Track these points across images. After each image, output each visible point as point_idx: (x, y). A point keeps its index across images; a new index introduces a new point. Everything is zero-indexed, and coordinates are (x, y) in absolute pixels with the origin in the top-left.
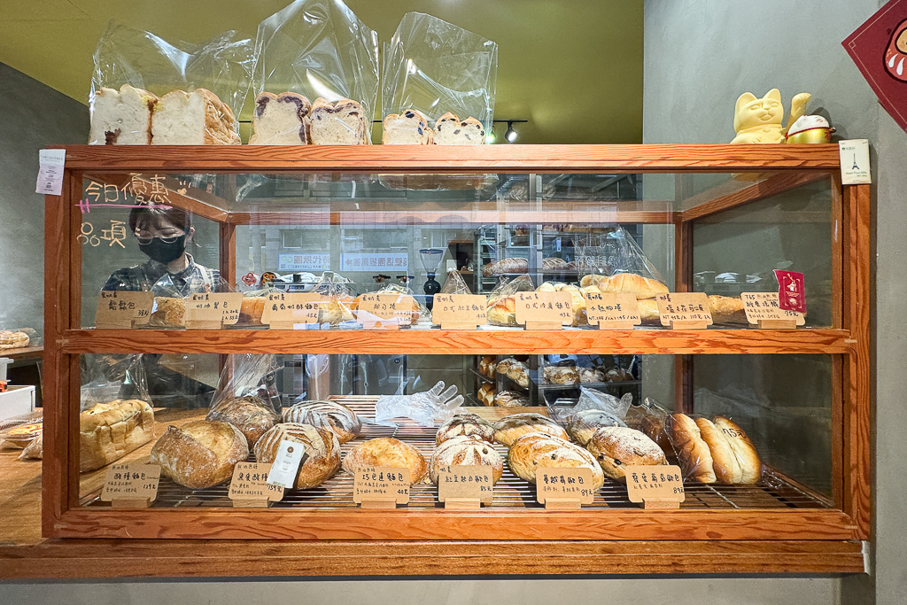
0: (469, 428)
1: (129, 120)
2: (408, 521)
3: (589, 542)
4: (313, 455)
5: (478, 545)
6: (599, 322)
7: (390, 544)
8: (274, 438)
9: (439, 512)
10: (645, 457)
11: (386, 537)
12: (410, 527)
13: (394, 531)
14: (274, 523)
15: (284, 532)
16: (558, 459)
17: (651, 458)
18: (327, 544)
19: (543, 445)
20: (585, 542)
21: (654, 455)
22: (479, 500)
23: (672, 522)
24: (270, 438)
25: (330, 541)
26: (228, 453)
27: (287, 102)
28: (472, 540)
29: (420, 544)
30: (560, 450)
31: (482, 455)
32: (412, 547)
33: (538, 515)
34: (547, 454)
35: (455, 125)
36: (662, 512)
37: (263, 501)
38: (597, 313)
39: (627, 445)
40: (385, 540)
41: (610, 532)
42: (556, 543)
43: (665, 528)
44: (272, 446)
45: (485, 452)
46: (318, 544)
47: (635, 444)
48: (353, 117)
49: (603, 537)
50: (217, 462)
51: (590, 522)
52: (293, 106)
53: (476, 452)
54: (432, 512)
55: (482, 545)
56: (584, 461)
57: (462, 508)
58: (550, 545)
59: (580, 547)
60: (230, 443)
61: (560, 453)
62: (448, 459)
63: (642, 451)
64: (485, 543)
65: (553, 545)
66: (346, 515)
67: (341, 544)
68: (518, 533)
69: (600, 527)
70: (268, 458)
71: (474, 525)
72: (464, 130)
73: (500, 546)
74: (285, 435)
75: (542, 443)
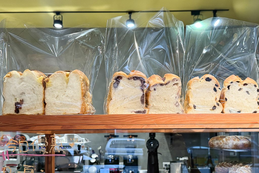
1: (29, 94)
27: (134, 80)
35: (239, 85)
48: (175, 86)
52: (138, 82)
72: (245, 88)
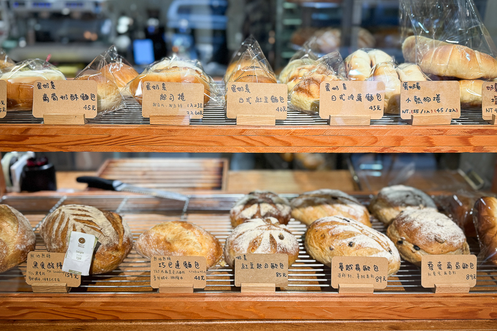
0: (265, 208)
2: (205, 305)
3: (378, 321)
4: (104, 243)
5: (273, 324)
6: (412, 116)
7: (189, 323)
8: (60, 224)
9: (236, 296)
10: (445, 244)
11: (184, 317)
12: (208, 309)
13: (192, 313)
14: (76, 307)
15: (88, 314)
16: (355, 246)
17: (451, 244)
18: (129, 324)
19: (341, 231)
20: (374, 321)
21: (455, 241)
22: (274, 285)
23: (459, 305)
24: (56, 225)
25: (131, 321)
26: (16, 240)
28: (267, 320)
29: (218, 323)
30: (357, 237)
31: (278, 241)
32: (210, 326)
33: (332, 300)
34: (344, 241)
36: (451, 297)
37: (62, 287)
38: (412, 105)
39: (429, 231)
40: (184, 320)
41: (398, 313)
42: (346, 322)
43: (451, 310)
44: (60, 233)
45: (281, 238)
46: (121, 324)
47: (437, 231)
49: (392, 317)
50: (7, 249)
51: (380, 305)
53: (272, 237)
54: (228, 296)
55: (276, 324)
56: (381, 249)
57: (258, 292)
58: (340, 324)
59: (369, 325)
60: (15, 229)
61: (358, 240)
62: (243, 245)
63: (443, 238)
64: (279, 322)
65: (343, 324)
66: (145, 300)
67: (142, 323)
68: (311, 314)
69: (390, 309)
70: (58, 245)
71: (268, 308)
73: (293, 324)
74: (72, 222)
75: (340, 229)
